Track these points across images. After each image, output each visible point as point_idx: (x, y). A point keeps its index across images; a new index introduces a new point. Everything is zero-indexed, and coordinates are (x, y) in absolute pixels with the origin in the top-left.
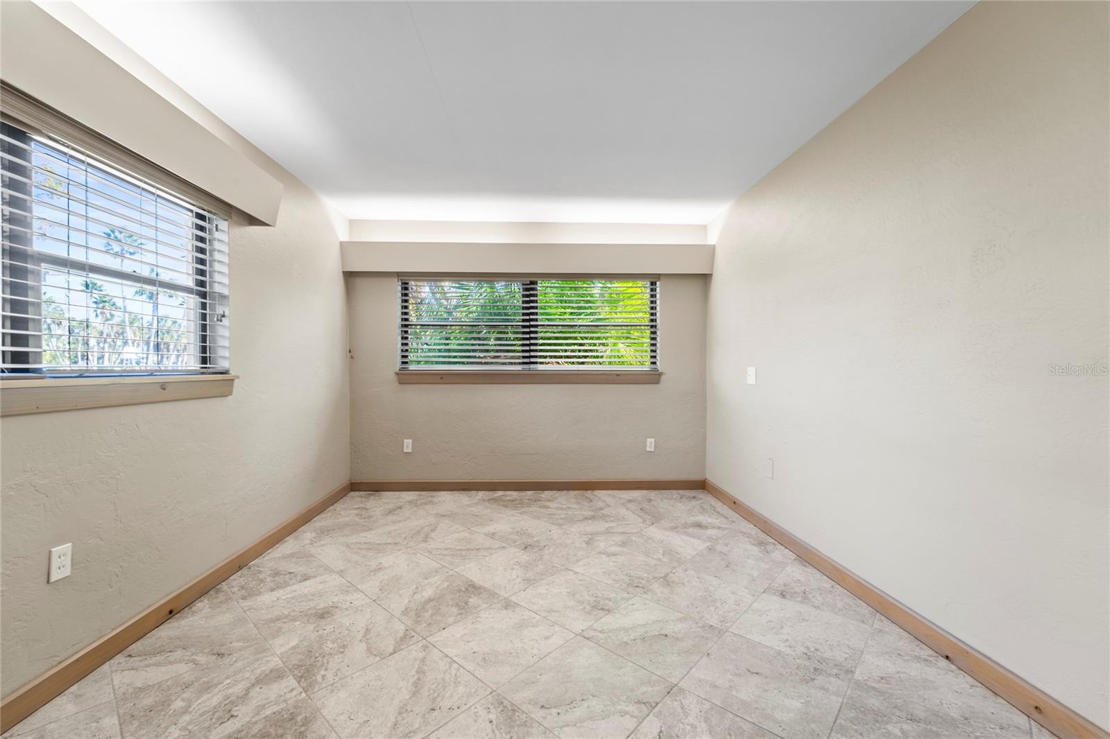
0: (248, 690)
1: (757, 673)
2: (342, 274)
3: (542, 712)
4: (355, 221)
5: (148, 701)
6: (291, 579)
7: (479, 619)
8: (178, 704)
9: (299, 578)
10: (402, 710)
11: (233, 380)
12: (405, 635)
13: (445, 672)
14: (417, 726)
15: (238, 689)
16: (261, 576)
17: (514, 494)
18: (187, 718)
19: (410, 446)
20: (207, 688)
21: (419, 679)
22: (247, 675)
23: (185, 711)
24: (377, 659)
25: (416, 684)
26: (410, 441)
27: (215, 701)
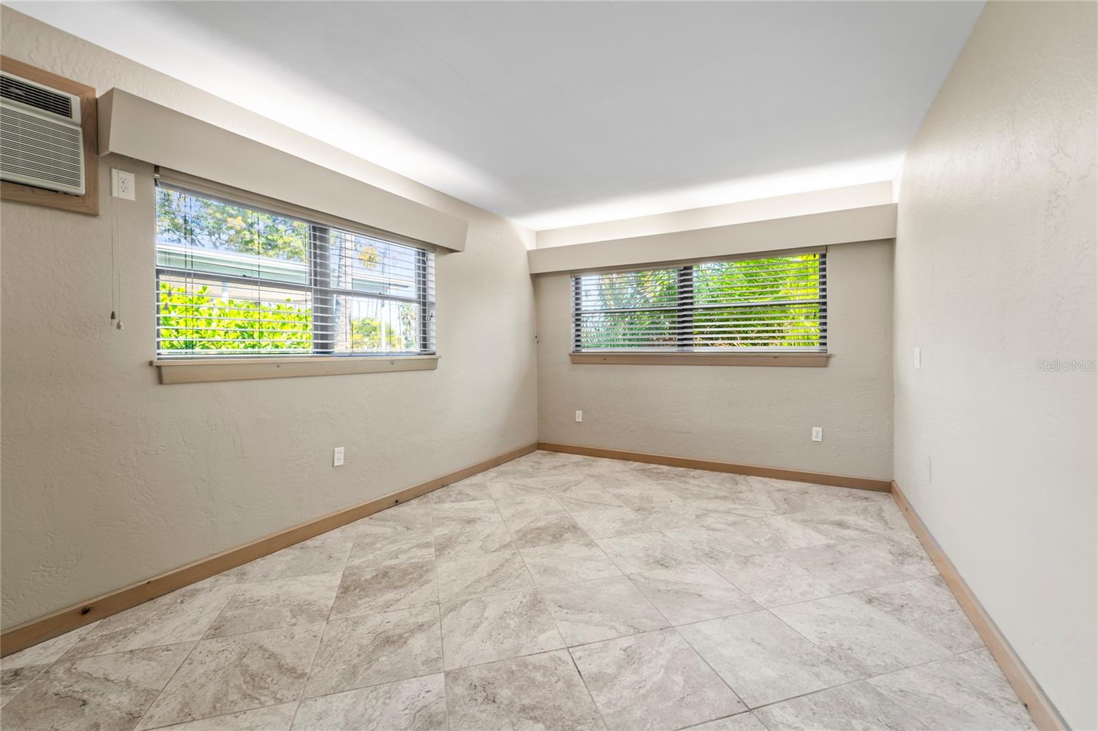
0: (411, 548)
1: (758, 644)
2: (529, 276)
3: (557, 609)
4: (541, 232)
5: (368, 540)
6: (466, 498)
7: (561, 548)
8: (379, 545)
9: (470, 499)
10: (478, 581)
11: (437, 359)
12: (508, 544)
13: (516, 570)
14: (479, 590)
15: (406, 547)
16: (451, 493)
17: (665, 468)
18: (379, 552)
19: (581, 417)
20: (394, 542)
21: (498, 569)
22: (414, 541)
23: (379, 549)
24: (483, 552)
25: (494, 571)
26: (581, 412)
27: (394, 549)
